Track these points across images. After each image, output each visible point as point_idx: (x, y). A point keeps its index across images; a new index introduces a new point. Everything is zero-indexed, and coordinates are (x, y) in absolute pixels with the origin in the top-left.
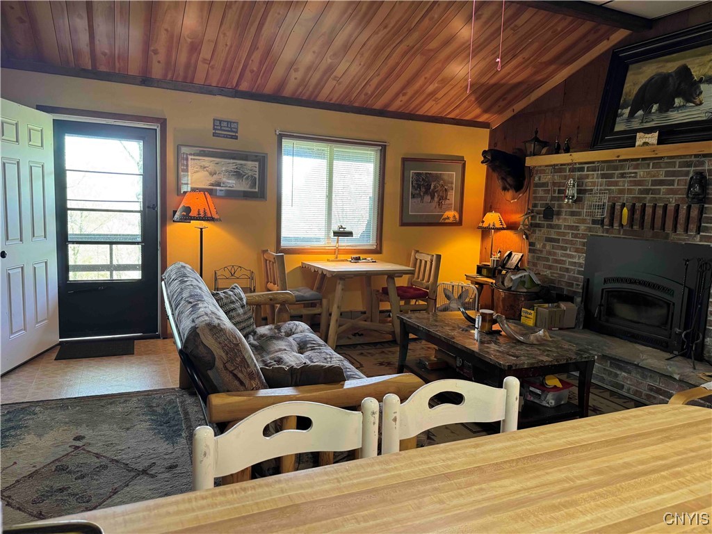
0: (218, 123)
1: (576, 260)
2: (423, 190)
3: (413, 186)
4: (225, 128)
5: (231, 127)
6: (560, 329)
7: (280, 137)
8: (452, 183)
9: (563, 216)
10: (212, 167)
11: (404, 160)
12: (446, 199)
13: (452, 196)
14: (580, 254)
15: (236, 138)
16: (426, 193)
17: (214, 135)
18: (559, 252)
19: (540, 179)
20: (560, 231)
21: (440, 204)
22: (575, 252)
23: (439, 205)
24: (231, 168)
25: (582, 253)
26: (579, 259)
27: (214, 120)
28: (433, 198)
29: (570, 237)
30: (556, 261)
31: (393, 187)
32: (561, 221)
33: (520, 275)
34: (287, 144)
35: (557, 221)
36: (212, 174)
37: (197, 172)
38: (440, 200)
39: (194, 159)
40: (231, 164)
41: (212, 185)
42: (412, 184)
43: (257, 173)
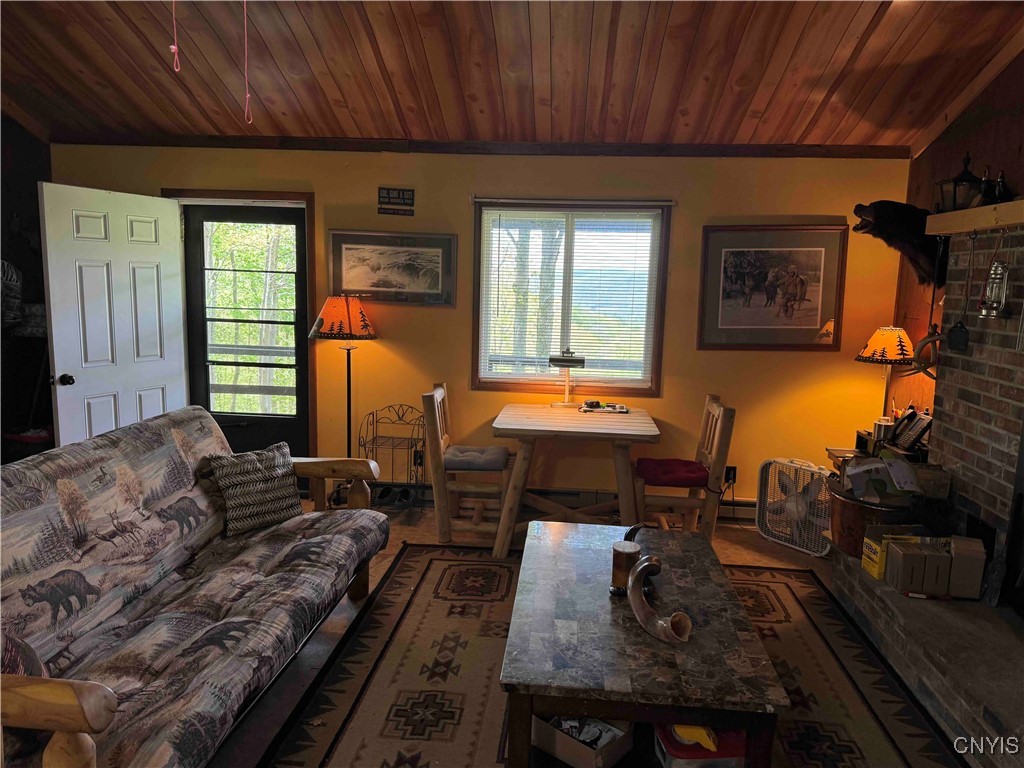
0: (384, 193)
1: (1003, 448)
2: (749, 283)
3: (726, 276)
4: (396, 200)
5: (403, 198)
6: (932, 597)
7: (479, 208)
8: (817, 269)
9: (988, 347)
10: (374, 259)
11: (708, 231)
12: (803, 299)
13: (817, 295)
14: (1012, 436)
15: (411, 213)
16: (756, 288)
17: (381, 211)
18: (978, 424)
19: (956, 263)
20: (981, 377)
21: (787, 308)
22: (1004, 428)
23: (786, 311)
24: (402, 259)
25: (1017, 433)
26: (1009, 446)
27: (380, 189)
28: (771, 297)
29: (995, 394)
30: (973, 444)
31: (686, 281)
32: (985, 355)
33: (866, 468)
34: (489, 216)
35: (978, 356)
36: (376, 269)
37: (354, 267)
38: (789, 300)
39: (350, 249)
40: (402, 254)
41: (374, 285)
42: (725, 272)
43: (440, 265)
